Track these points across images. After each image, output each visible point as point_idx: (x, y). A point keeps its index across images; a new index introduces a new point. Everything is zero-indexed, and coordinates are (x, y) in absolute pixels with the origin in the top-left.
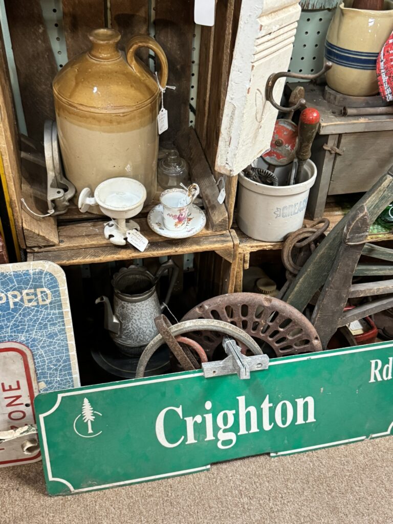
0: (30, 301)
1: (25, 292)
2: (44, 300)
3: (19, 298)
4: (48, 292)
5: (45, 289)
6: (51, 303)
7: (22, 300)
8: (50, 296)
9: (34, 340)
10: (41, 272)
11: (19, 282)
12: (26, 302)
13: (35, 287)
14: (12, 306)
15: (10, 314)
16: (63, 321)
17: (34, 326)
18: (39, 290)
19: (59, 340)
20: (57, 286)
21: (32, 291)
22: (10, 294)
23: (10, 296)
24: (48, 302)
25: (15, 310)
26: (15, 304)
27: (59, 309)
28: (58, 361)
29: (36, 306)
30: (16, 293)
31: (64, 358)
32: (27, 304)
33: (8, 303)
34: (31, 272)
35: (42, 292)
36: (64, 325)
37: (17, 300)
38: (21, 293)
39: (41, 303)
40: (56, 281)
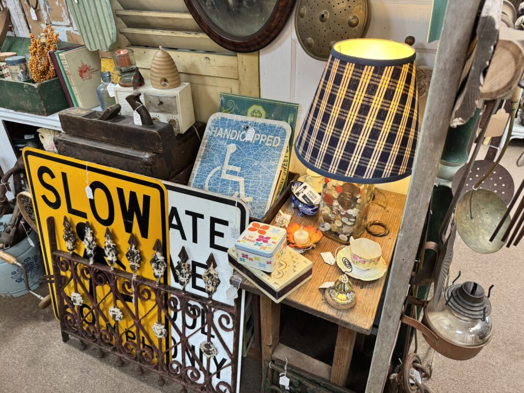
0: (269, 142)
1: (269, 136)
2: (275, 144)
3: (265, 139)
4: (279, 140)
5: (279, 138)
6: (278, 147)
7: (266, 141)
8: (279, 143)
9: (260, 167)
10: (281, 128)
11: (269, 130)
12: (267, 142)
13: (275, 135)
14: (260, 143)
15: (257, 147)
16: (279, 160)
17: (264, 158)
18: (276, 137)
19: (272, 171)
20: (284, 138)
21: (273, 137)
22: (263, 135)
23: (262, 137)
24: (277, 145)
25: (260, 146)
26: (262, 142)
27: (280, 152)
28: (266, 185)
29: (270, 146)
30: (265, 136)
31: (269, 185)
32: (267, 144)
33: (259, 140)
34: (277, 126)
35: (277, 139)
36: (278, 163)
37: (264, 140)
38: (267, 137)
39: (274, 145)
40: (285, 135)
